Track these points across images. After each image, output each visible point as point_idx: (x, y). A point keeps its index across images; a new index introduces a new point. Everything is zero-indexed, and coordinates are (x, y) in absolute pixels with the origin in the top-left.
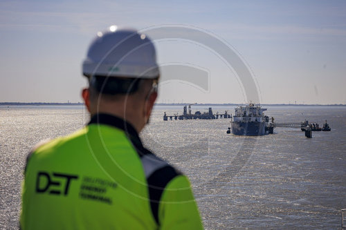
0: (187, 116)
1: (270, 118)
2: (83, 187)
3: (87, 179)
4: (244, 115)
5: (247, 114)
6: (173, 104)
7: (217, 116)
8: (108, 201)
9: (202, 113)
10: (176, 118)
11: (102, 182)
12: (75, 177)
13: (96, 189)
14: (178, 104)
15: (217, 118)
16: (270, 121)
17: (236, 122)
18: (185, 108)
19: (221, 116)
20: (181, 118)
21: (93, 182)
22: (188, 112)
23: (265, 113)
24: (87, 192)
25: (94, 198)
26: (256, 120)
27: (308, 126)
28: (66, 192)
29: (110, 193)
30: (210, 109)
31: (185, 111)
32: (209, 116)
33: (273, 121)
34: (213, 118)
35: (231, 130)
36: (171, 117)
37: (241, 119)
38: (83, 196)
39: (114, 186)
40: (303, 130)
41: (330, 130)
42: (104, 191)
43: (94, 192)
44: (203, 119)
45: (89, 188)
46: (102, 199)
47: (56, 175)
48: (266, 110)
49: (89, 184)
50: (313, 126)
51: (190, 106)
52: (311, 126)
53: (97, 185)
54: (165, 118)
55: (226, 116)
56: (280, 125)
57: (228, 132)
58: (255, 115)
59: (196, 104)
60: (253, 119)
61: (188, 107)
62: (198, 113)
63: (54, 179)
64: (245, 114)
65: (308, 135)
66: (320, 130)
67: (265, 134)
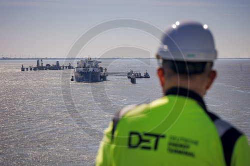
0: (39, 68)
1: (104, 68)
2: (170, 144)
3: (173, 138)
4: (84, 67)
5: (86, 66)
6: (29, 59)
7: (63, 67)
8: (191, 155)
9: (51, 65)
10: (31, 70)
11: (186, 140)
12: (163, 136)
13: (181, 146)
14: (33, 59)
15: (63, 69)
16: (104, 71)
17: (78, 72)
18: (38, 61)
19: (66, 67)
20: (35, 69)
21: (178, 140)
22: (40, 65)
23: (100, 65)
24: (173, 148)
25: (180, 152)
26: (93, 70)
27: (133, 75)
28: (156, 148)
29: (192, 149)
30: (58, 62)
31: (38, 64)
32: (57, 67)
33: (106, 71)
34: (60, 69)
35: (74, 78)
36: (27, 69)
37: (81, 69)
38: (170, 151)
39: (196, 143)
40: (129, 78)
41: (149, 77)
42: (188, 147)
43: (180, 148)
44: (52, 69)
45: (175, 145)
46: (186, 153)
47: (146, 134)
48: (101, 62)
49: (175, 142)
50: (136, 75)
51: (42, 59)
52: (135, 75)
53: (182, 142)
54: (23, 69)
55: (70, 67)
56: (112, 74)
57: (72, 80)
58: (92, 67)
59: (46, 58)
60: (91, 70)
61: (40, 60)
62: (48, 65)
63: (144, 138)
64: (85, 65)
65: (133, 81)
66: (142, 77)
67: (100, 81)
